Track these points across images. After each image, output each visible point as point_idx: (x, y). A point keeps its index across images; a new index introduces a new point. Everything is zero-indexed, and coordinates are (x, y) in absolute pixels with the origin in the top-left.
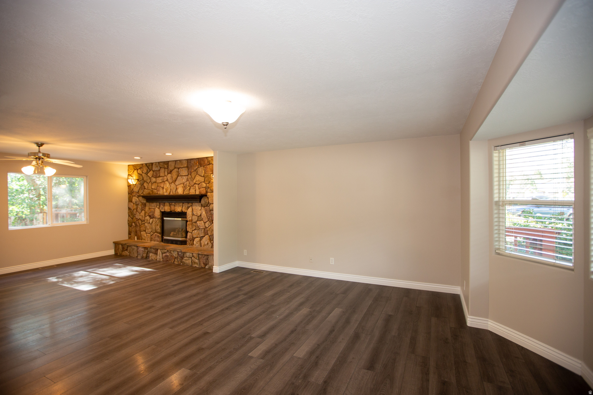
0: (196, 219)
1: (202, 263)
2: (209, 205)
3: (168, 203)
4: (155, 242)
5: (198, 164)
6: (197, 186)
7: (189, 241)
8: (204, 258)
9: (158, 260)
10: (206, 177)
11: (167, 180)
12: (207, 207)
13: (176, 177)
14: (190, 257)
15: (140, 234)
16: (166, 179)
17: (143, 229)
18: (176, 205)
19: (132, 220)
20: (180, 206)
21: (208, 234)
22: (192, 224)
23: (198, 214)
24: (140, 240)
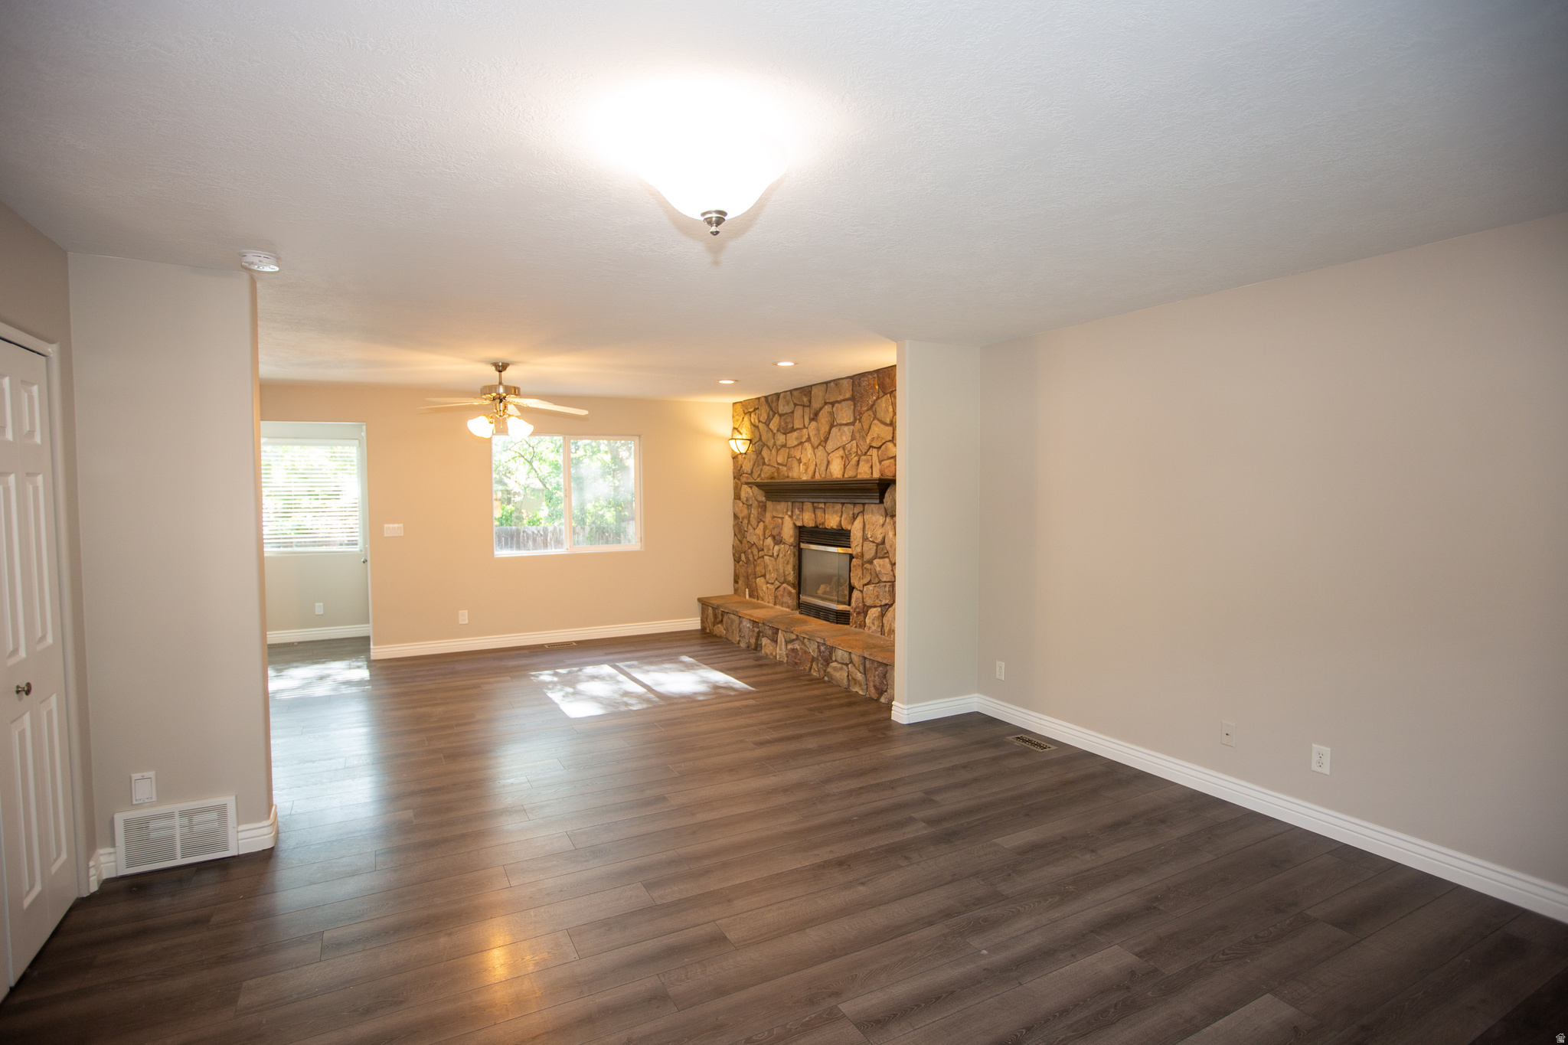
0: (873, 552)
1: (872, 684)
3: (811, 504)
4: (779, 609)
5: (877, 387)
6: (874, 452)
7: (856, 615)
8: (877, 673)
11: (809, 439)
13: (827, 428)
14: (845, 662)
15: (755, 584)
16: (807, 436)
17: (761, 572)
18: (828, 508)
19: (740, 545)
20: (836, 512)
22: (863, 565)
23: (876, 538)
24: (754, 602)
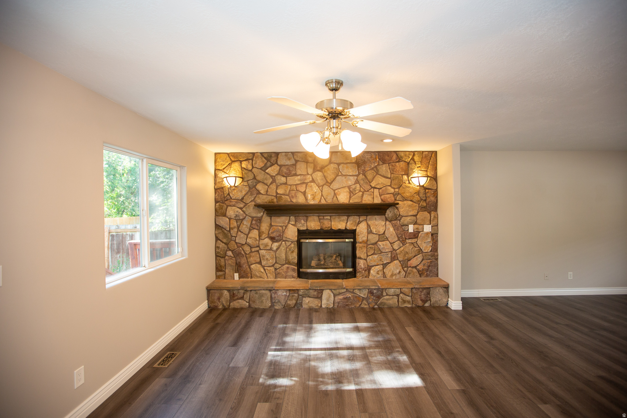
0: (377, 239)
1: (419, 300)
2: (399, 218)
3: (317, 217)
4: (287, 279)
5: (378, 160)
6: (376, 191)
7: (363, 272)
8: (423, 293)
9: (323, 306)
10: (393, 179)
11: (313, 181)
12: (396, 222)
13: (333, 176)
14: (396, 294)
15: (248, 269)
16: (311, 180)
17: (255, 260)
18: (334, 219)
19: (226, 246)
20: (343, 221)
21: (398, 259)
22: (367, 247)
23: (379, 232)
24: (249, 279)
